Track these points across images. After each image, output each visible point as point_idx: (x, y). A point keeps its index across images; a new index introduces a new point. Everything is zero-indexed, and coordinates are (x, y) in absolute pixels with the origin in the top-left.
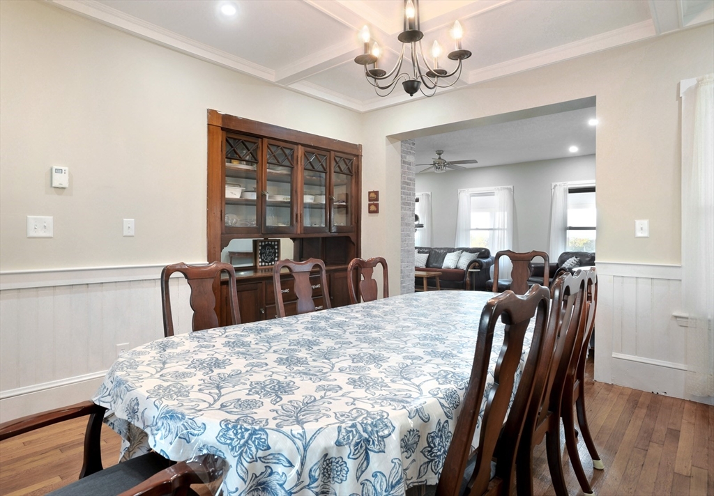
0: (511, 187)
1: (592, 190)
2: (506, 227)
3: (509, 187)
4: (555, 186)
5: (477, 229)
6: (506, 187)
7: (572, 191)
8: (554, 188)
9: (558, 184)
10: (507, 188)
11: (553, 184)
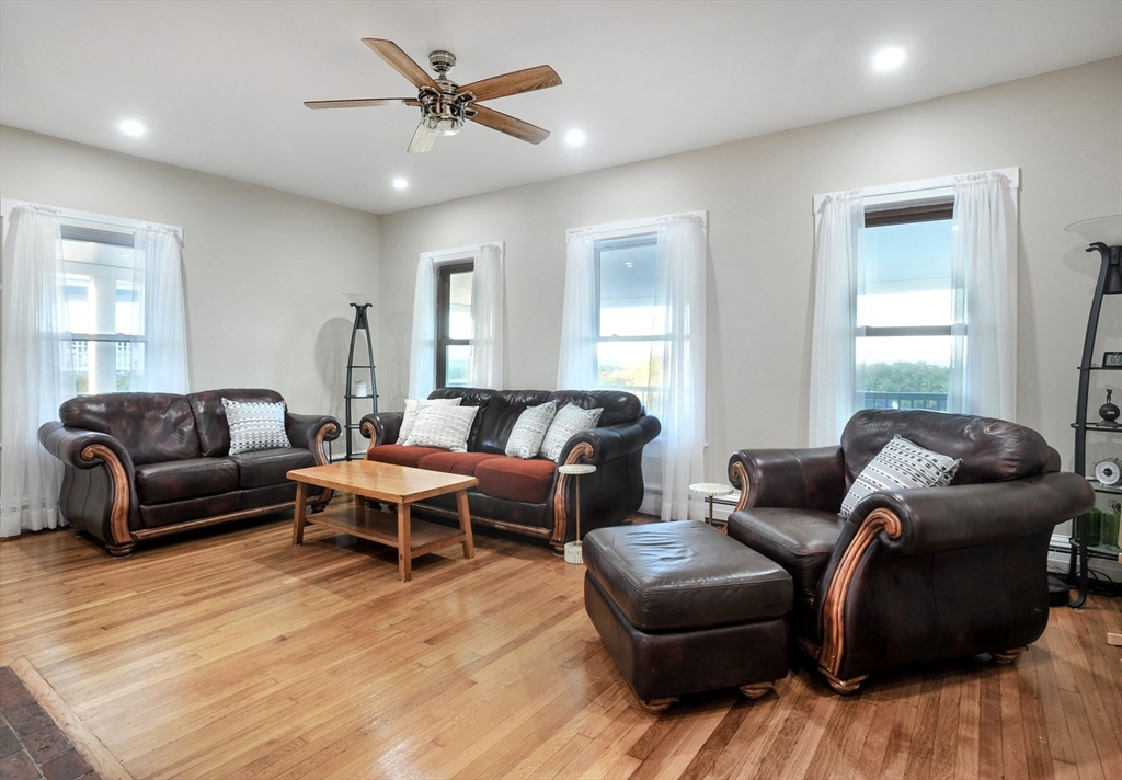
0: (702, 214)
1: (941, 210)
2: (687, 331)
3: (695, 213)
4: (824, 204)
5: (615, 338)
6: (687, 213)
7: (876, 218)
8: (822, 210)
9: (833, 195)
10: (690, 218)
11: (819, 199)
